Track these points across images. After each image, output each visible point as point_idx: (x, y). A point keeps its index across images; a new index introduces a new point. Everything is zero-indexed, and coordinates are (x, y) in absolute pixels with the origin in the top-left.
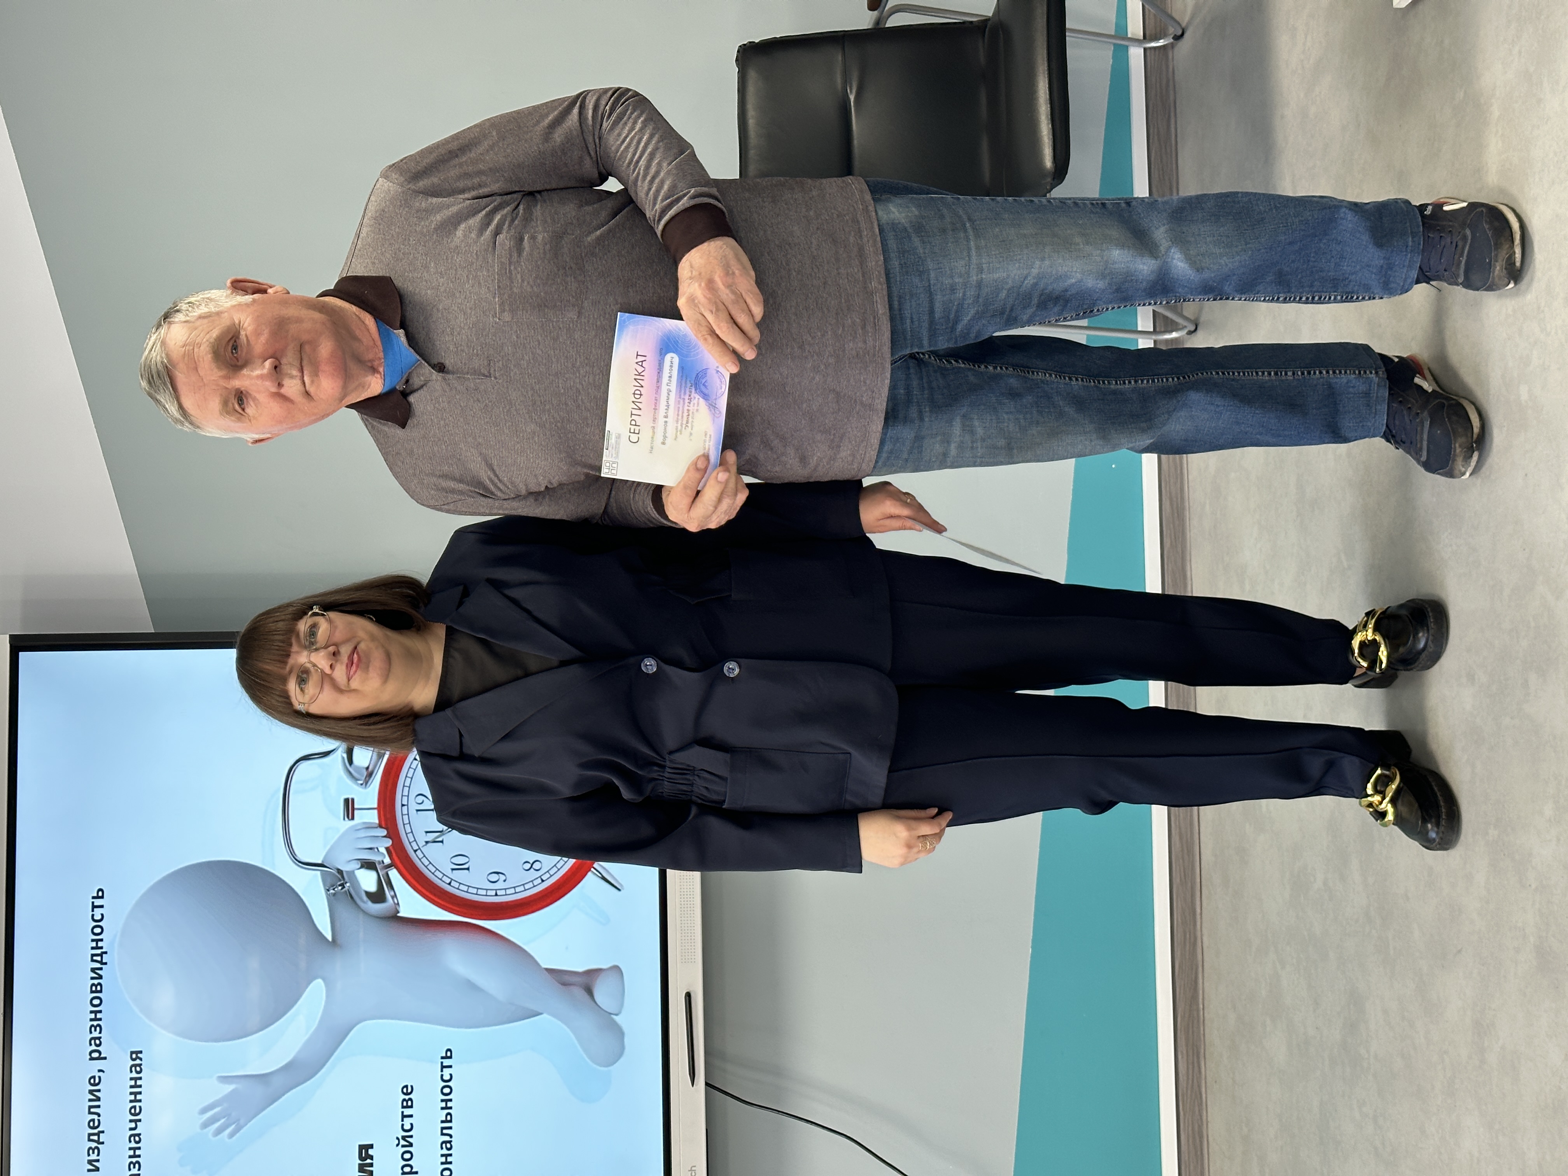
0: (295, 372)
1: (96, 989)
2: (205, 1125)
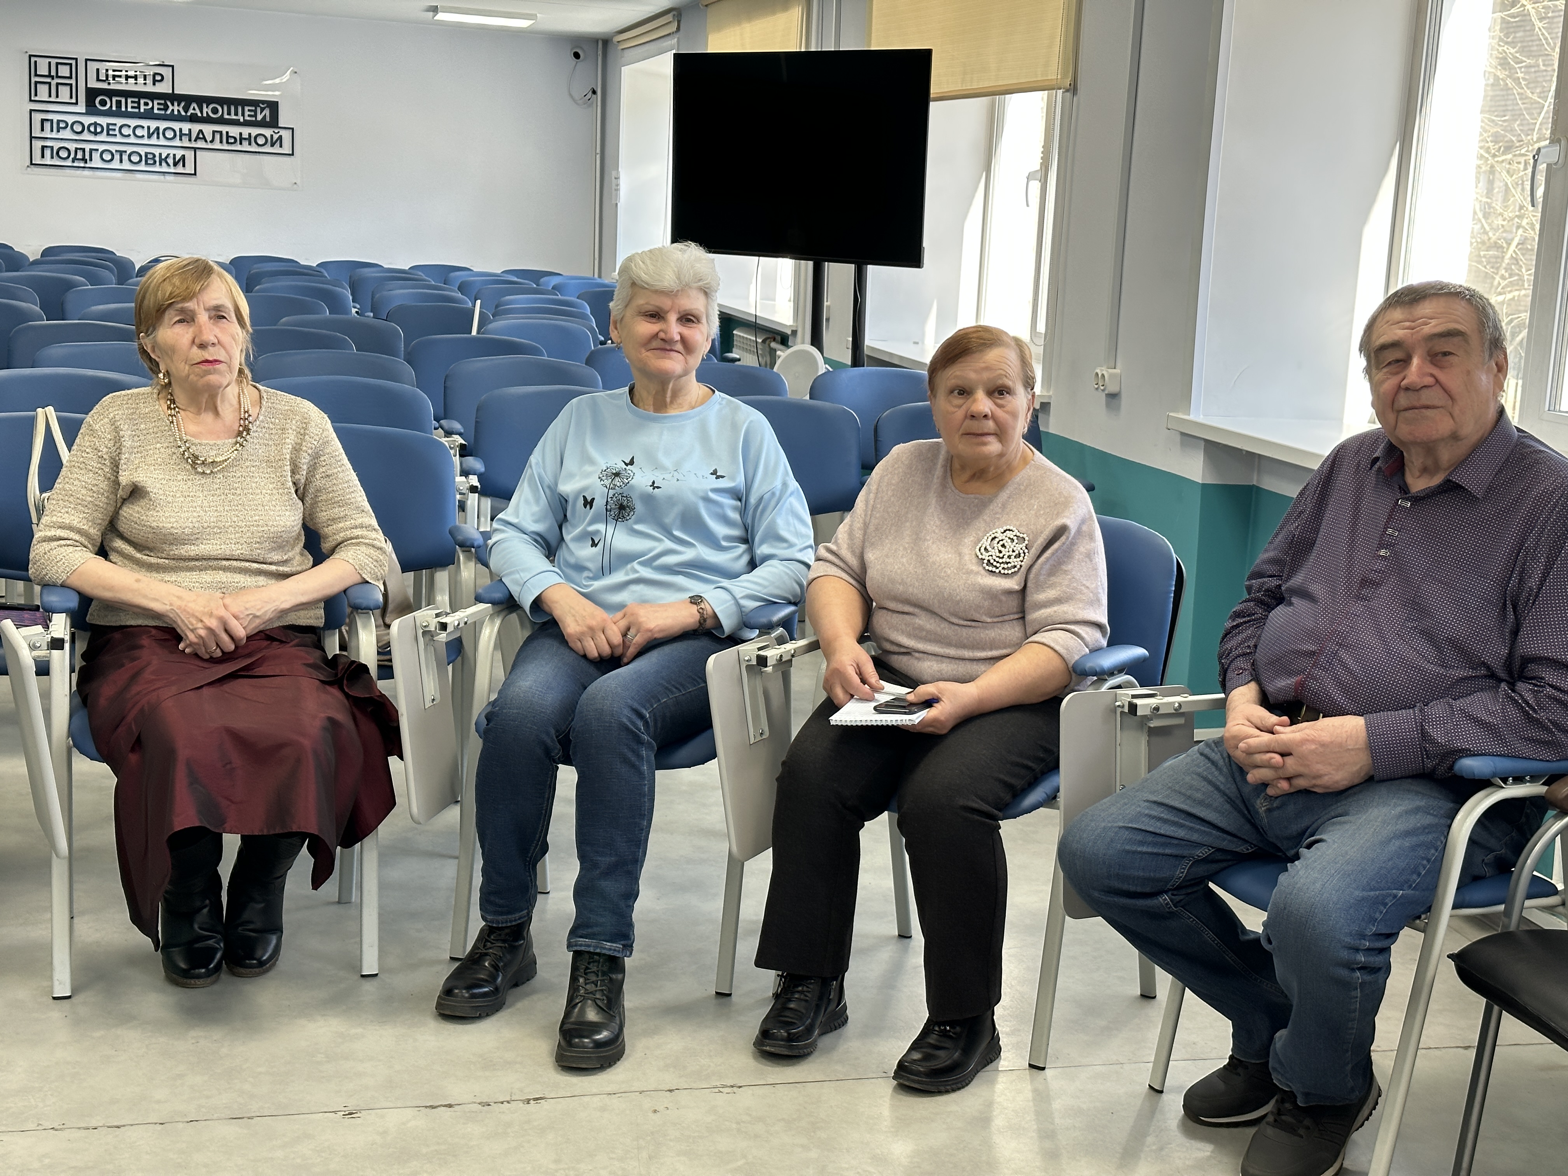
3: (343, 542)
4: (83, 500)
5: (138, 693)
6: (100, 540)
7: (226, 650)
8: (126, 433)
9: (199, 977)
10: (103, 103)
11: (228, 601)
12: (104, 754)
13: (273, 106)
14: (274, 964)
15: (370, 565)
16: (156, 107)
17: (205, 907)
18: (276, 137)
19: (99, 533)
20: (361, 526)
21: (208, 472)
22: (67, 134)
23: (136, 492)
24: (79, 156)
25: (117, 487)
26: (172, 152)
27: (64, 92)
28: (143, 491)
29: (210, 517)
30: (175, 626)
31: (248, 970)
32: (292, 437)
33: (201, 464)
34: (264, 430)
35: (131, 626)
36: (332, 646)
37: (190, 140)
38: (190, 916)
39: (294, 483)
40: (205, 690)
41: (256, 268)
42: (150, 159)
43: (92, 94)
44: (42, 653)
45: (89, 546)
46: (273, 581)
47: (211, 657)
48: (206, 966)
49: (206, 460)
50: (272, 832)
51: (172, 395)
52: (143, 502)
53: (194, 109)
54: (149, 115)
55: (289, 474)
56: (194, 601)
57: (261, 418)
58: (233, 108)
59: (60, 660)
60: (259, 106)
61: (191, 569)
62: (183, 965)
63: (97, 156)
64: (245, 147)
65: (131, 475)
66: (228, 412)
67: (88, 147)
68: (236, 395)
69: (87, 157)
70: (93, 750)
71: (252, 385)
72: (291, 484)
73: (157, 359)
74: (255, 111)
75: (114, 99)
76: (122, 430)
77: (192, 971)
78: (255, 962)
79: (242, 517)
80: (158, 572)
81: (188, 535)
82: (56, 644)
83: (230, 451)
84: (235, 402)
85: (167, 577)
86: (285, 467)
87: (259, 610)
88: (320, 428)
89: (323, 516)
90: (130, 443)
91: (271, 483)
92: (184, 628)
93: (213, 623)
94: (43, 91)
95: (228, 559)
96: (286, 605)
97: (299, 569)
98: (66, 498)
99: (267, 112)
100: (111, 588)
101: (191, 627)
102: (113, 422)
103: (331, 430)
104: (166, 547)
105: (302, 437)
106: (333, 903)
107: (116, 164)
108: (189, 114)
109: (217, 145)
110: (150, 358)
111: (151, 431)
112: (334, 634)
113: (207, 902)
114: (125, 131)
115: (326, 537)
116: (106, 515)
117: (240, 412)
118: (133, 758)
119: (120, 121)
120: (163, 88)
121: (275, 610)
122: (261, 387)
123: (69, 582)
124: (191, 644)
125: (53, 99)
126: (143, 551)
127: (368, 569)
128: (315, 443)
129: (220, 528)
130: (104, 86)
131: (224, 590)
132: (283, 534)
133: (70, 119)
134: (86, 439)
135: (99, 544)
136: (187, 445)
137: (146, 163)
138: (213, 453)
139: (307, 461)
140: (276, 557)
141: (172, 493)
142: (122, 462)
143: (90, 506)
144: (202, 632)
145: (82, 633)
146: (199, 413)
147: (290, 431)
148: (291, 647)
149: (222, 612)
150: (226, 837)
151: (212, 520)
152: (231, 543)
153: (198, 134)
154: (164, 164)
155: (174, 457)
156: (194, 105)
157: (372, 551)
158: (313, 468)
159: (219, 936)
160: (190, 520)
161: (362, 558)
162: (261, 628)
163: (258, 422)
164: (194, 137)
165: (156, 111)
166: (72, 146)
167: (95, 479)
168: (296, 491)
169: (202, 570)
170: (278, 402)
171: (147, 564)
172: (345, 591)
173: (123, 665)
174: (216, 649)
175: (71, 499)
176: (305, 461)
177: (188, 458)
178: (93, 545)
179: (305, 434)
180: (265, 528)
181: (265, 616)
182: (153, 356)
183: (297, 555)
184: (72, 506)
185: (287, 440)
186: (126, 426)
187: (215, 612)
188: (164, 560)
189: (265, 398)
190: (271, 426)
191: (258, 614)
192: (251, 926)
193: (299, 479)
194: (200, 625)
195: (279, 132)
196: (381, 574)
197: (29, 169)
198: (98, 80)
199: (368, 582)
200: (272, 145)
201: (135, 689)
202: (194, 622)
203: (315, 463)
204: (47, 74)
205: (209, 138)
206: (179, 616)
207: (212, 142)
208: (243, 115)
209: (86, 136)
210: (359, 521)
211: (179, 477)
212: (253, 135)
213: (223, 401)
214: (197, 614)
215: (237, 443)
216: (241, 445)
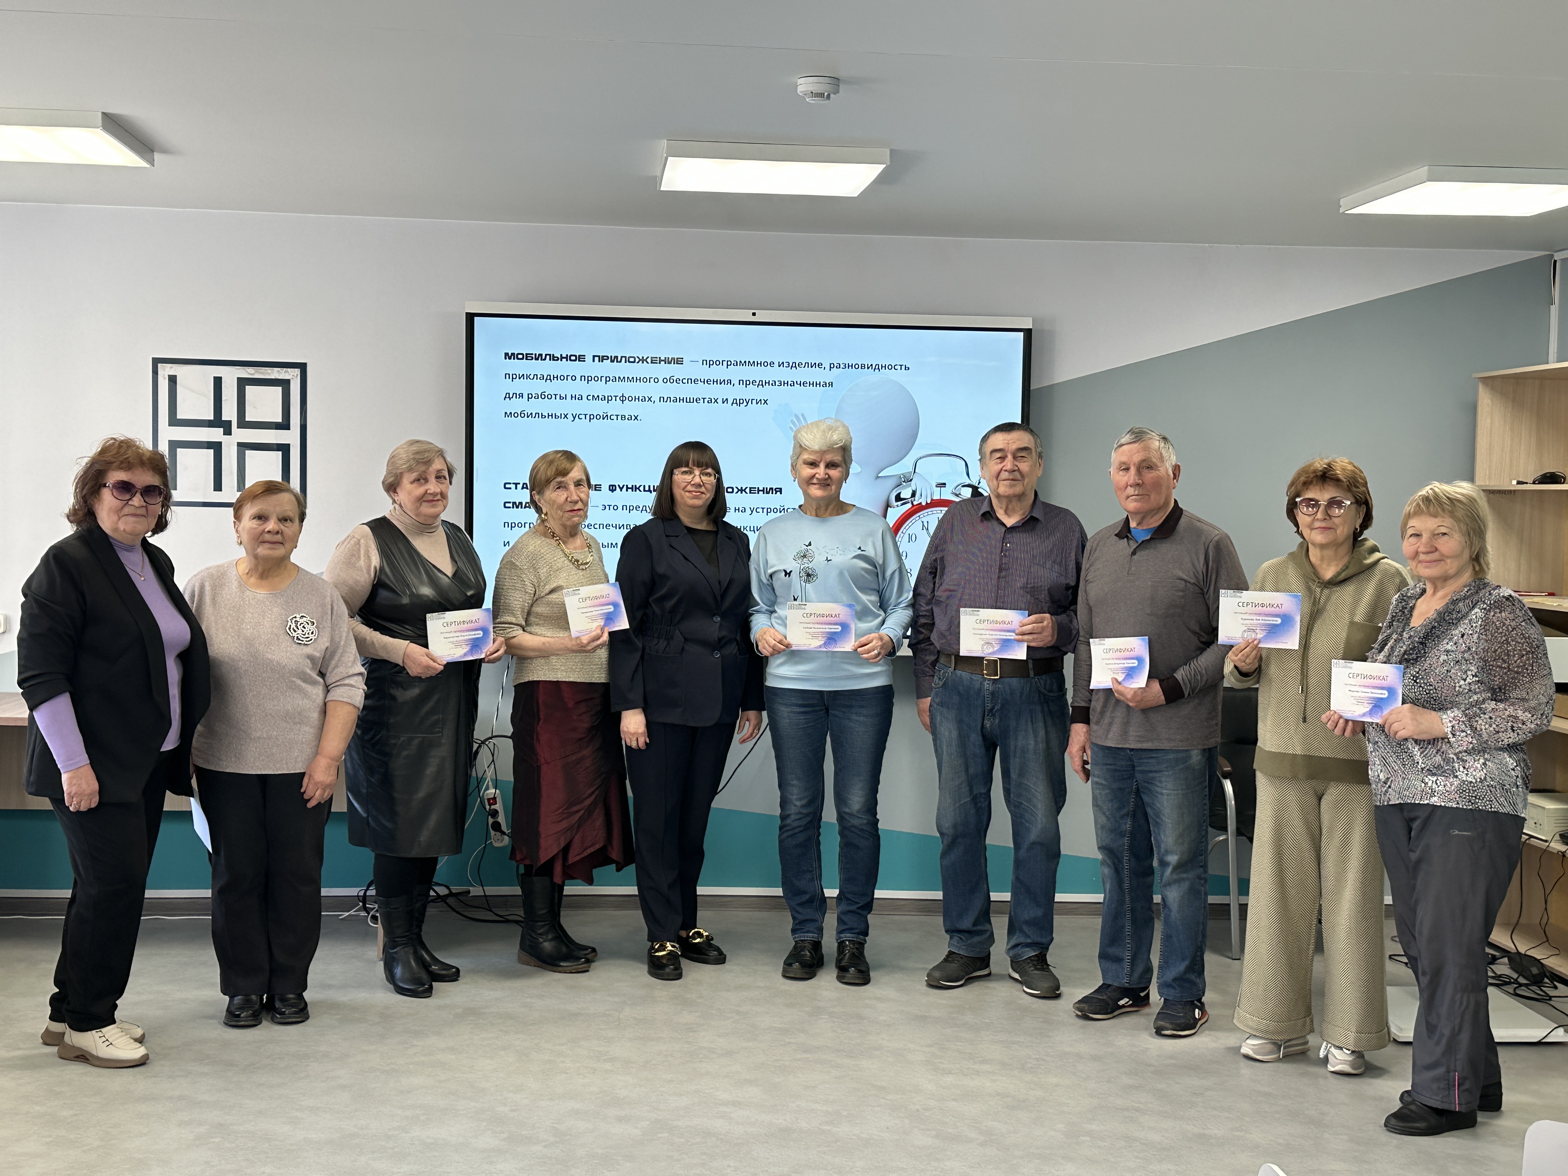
0: (1136, 493)
1: (863, 366)
2: (796, 416)
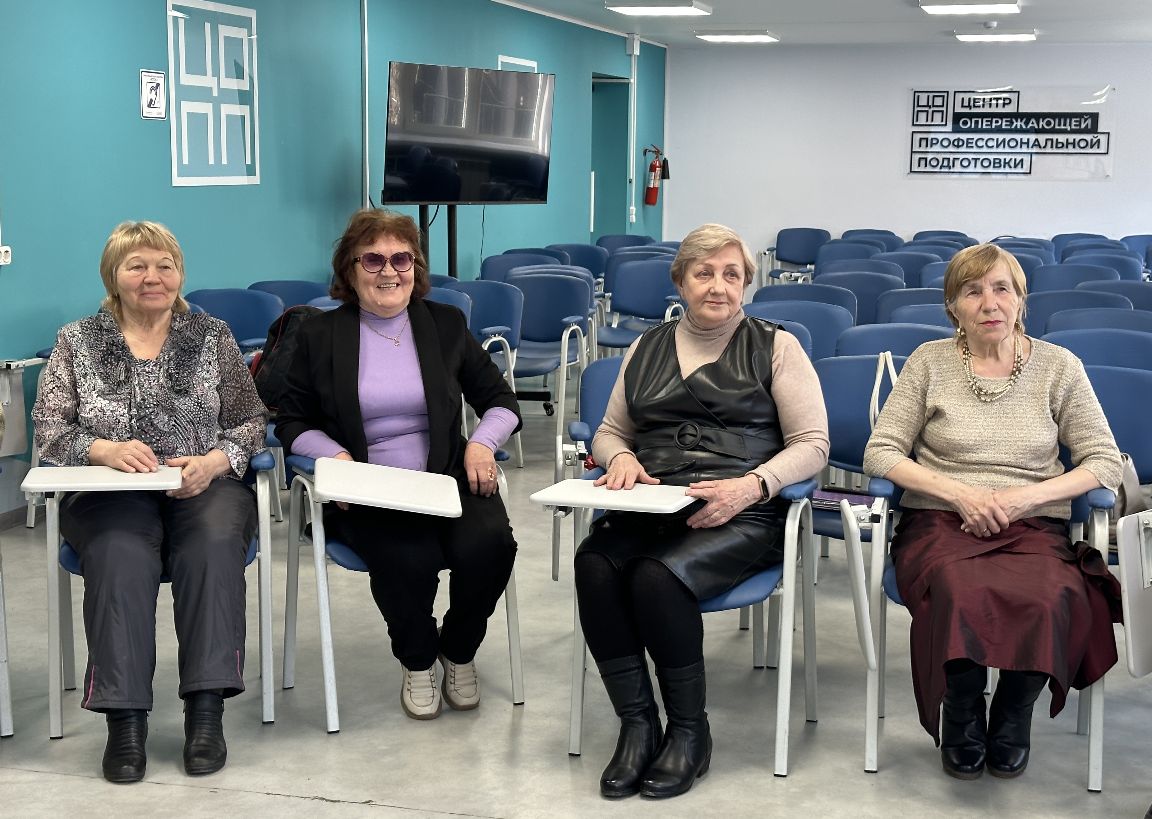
3: (1087, 456)
4: (901, 418)
5: (929, 558)
6: (911, 447)
7: (994, 532)
8: (933, 371)
9: (967, 771)
10: (965, 123)
11: (997, 496)
12: (905, 601)
13: (1094, 117)
14: (1022, 772)
15: (1108, 474)
16: (1004, 124)
17: (973, 720)
18: (1095, 140)
19: (911, 442)
20: (1102, 445)
21: (989, 400)
22: (937, 148)
23: (937, 414)
24: (946, 164)
25: (925, 409)
26: (1013, 157)
27: (938, 117)
28: (942, 413)
29: (988, 433)
30: (958, 511)
31: (1003, 773)
32: (1052, 376)
33: (984, 394)
34: (1032, 371)
35: (928, 510)
36: (1078, 534)
37: (1028, 147)
38: (963, 726)
39: (1052, 411)
40: (977, 560)
41: (1071, 244)
42: (997, 164)
43: (957, 117)
44: (866, 524)
45: (904, 451)
46: (1032, 483)
47: (983, 537)
48: (972, 764)
49: (987, 391)
50: (1019, 669)
51: (967, 344)
52: (942, 421)
53: (1033, 123)
54: (999, 130)
55: (1049, 403)
56: (973, 494)
57: (1030, 361)
58: (1062, 121)
59: (879, 531)
60: (1083, 117)
61: (973, 471)
62: (955, 761)
63: (958, 163)
64: (1071, 149)
65: (934, 401)
66: (1005, 357)
67: (951, 157)
68: (1013, 343)
69: (951, 164)
70: (897, 595)
71: (1025, 337)
72: (1049, 411)
73: (958, 319)
74: (1080, 122)
75: (973, 120)
76: (930, 369)
77: (962, 767)
78: (1008, 767)
79: (1011, 434)
80: (949, 472)
81: (971, 446)
82: (875, 518)
83: (1006, 386)
84: (1011, 349)
85: (956, 475)
86: (1046, 399)
87: (1019, 504)
88: (1074, 369)
89: (1073, 436)
90: (935, 378)
91: (1034, 410)
92: (965, 513)
93: (985, 512)
94: (922, 117)
95: (999, 465)
96: (1040, 501)
97: (1052, 475)
98: (890, 416)
99: (1089, 122)
100: (916, 482)
101: (969, 513)
102: (925, 363)
103: (1083, 371)
104: (955, 453)
105: (1059, 376)
106: (1073, 733)
107: (971, 169)
108: (1029, 127)
109: (1048, 150)
110: (954, 317)
111: (950, 370)
112: (1080, 526)
113: (975, 717)
114: (980, 143)
115: (1075, 452)
116: (916, 429)
117: (1014, 357)
118: (924, 604)
119: (976, 136)
120: (1011, 109)
121: (1032, 504)
122: (1031, 338)
123: (888, 476)
124: (969, 526)
125: (929, 123)
126: (940, 456)
127: (1106, 477)
128: (1070, 381)
129: (994, 441)
130: (967, 110)
131: (995, 488)
132: (1040, 448)
133: (940, 137)
134: (906, 375)
135: (911, 450)
136: (975, 380)
137: (994, 167)
138: (993, 387)
139: (1062, 394)
140: (1035, 465)
141: (962, 415)
142: (929, 391)
143: (906, 422)
144: (977, 518)
145: (897, 513)
146: (984, 357)
147: (1051, 371)
148: (1043, 533)
149: (992, 504)
150: (990, 670)
151: (989, 435)
152: (1002, 453)
153: (1035, 142)
154: (1007, 166)
155: (966, 389)
156: (1033, 120)
157: (1109, 464)
158: (1067, 400)
159: (982, 744)
160: (973, 435)
161: (1101, 469)
162: (1021, 517)
163: (1027, 365)
164: (1031, 144)
165: (1004, 127)
166: (940, 157)
167: (910, 403)
168: (1053, 417)
169: (980, 472)
170: (1043, 350)
171: (942, 465)
172: (1087, 493)
173: (921, 538)
174: (986, 531)
175: (894, 417)
176: (1061, 394)
177: (975, 390)
178: (907, 450)
179: (1062, 374)
180: (1028, 443)
181: (1024, 508)
182: (955, 316)
183: (1052, 463)
184: (894, 422)
185: (1049, 379)
186: (933, 366)
187: (987, 503)
188: (953, 463)
189: (1034, 347)
190: (1037, 368)
191: (1018, 506)
192: (1006, 740)
193: (1056, 408)
194: (976, 512)
195: (1097, 137)
196: (1116, 482)
197: (909, 175)
198: (963, 106)
199: (1105, 488)
200: (1092, 147)
201: (929, 554)
202: (972, 510)
203: (1069, 396)
204: (926, 104)
205: (1043, 144)
206: (962, 505)
207: (1044, 147)
208: (1070, 125)
209: (951, 149)
210: (1101, 440)
211: (968, 404)
212: (1077, 141)
213: (1002, 349)
214: (974, 504)
215: (1010, 380)
216: (1014, 381)
